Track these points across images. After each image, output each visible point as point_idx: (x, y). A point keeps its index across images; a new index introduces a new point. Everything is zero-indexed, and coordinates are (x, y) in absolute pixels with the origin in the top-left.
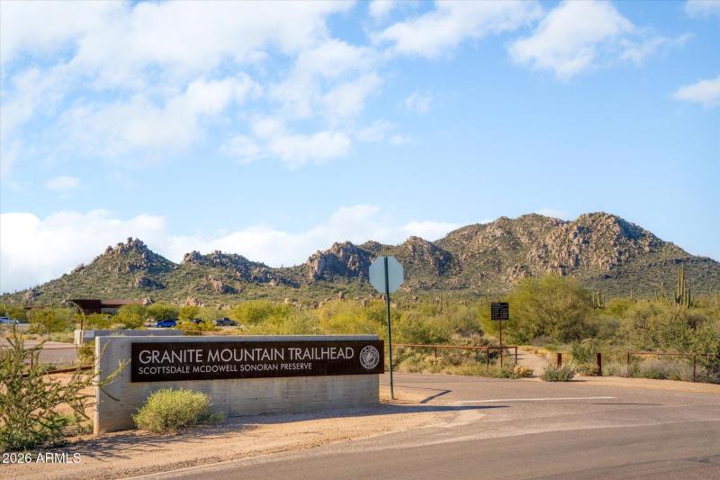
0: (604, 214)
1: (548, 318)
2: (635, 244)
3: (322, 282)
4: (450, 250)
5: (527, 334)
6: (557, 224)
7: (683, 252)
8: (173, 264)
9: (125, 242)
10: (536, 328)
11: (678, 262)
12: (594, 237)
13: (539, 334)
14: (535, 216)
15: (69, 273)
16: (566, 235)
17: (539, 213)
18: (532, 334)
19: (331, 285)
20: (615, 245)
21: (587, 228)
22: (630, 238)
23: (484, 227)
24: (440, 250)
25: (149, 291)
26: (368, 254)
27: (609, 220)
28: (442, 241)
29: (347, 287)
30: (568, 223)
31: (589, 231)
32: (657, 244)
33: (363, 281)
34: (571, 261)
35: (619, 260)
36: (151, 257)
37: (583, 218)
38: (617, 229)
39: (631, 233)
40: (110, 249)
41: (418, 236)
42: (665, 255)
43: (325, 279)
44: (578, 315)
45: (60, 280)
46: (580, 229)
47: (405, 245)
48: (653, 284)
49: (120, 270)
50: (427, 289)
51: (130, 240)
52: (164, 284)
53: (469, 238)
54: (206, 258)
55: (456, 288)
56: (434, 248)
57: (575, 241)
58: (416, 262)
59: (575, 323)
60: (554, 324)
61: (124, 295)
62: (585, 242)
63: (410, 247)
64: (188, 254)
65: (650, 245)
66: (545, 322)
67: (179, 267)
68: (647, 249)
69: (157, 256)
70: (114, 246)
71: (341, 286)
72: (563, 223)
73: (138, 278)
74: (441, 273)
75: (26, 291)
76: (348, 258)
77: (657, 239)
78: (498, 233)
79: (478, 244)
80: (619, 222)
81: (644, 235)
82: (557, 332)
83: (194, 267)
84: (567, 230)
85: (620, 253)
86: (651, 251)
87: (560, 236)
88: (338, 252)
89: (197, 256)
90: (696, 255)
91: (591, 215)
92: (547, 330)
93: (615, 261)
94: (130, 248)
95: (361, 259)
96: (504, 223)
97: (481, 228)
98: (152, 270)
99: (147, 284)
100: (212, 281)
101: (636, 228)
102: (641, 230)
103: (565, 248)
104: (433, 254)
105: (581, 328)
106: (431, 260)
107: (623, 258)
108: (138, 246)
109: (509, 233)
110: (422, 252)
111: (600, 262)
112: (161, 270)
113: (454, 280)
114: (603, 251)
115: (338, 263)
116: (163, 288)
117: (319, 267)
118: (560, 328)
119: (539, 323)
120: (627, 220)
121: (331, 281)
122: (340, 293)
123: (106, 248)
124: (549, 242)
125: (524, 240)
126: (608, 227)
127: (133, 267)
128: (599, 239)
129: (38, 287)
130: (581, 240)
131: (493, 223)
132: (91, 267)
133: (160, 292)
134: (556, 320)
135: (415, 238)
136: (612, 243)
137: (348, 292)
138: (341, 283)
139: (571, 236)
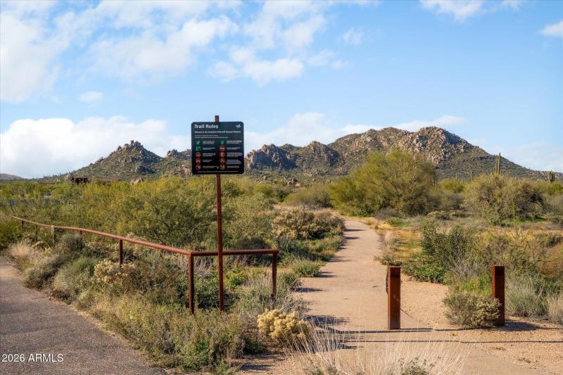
0: (435, 128)
1: (393, 190)
2: (455, 147)
3: (255, 170)
4: (337, 150)
5: (374, 205)
6: (406, 134)
7: (485, 152)
8: (160, 158)
9: (130, 144)
10: (381, 200)
11: (482, 158)
12: (429, 143)
13: (384, 206)
14: (392, 129)
15: (94, 163)
16: (412, 141)
17: (394, 127)
18: (378, 206)
19: (260, 171)
20: (442, 148)
21: (425, 136)
22: (451, 143)
23: (360, 135)
24: (332, 150)
25: (144, 174)
26: (286, 152)
27: (439, 132)
28: (333, 144)
29: (271, 173)
30: (413, 133)
31: (426, 138)
32: (468, 147)
33: (281, 169)
34: (414, 158)
35: (445, 157)
36: (145, 153)
37: (422, 131)
38: (444, 137)
39: (452, 140)
40: (120, 147)
41: (317, 141)
42: (473, 154)
43: (257, 168)
44: (423, 188)
45: (88, 167)
46: (421, 137)
47: (309, 146)
48: (465, 172)
49: (126, 161)
50: (322, 175)
51: (132, 142)
52: (154, 170)
53: (350, 142)
54: (181, 154)
55: (341, 174)
56: (327, 148)
57: (417, 145)
58: (316, 157)
59: (420, 195)
60: (399, 196)
61: (128, 177)
62: (423, 146)
63: (312, 148)
64: (170, 152)
65: (464, 148)
66: (390, 194)
67: (164, 159)
68: (462, 150)
69: (149, 152)
70: (123, 146)
71: (266, 172)
72: (409, 134)
73: (137, 167)
74: (332, 165)
75: (67, 174)
76: (272, 155)
77: (469, 144)
78: (369, 139)
79: (356, 146)
80: (445, 133)
81: (461, 142)
82: (402, 204)
83: (173, 159)
84: (412, 138)
85: (445, 153)
86: (465, 152)
87: (407, 142)
88: (266, 150)
89: (175, 152)
90: (493, 154)
91: (427, 128)
92: (393, 202)
93: (442, 158)
94: (132, 147)
95: (281, 155)
96: (372, 133)
97: (357, 136)
98: (146, 161)
99: (143, 170)
100: (184, 169)
101: (455, 137)
102: (459, 138)
103: (410, 149)
104: (326, 153)
105: (425, 200)
106: (325, 156)
107: (447, 156)
108: (137, 146)
109: (375, 139)
110: (320, 151)
111: (433, 158)
112: (152, 161)
113: (340, 169)
114: (434, 151)
115: (267, 158)
116: (153, 172)
117: (253, 160)
118: (404, 200)
119: (385, 194)
120: (450, 132)
121: (262, 169)
122: (265, 177)
123: (118, 147)
124: (400, 145)
125: (385, 144)
126: (438, 136)
127: (134, 160)
128: (432, 144)
129: (75, 172)
130: (421, 144)
131: (365, 133)
132: (107, 159)
133: (151, 175)
134: (401, 192)
135: (315, 142)
136: (440, 146)
137: (271, 176)
138: (267, 171)
139: (415, 142)
